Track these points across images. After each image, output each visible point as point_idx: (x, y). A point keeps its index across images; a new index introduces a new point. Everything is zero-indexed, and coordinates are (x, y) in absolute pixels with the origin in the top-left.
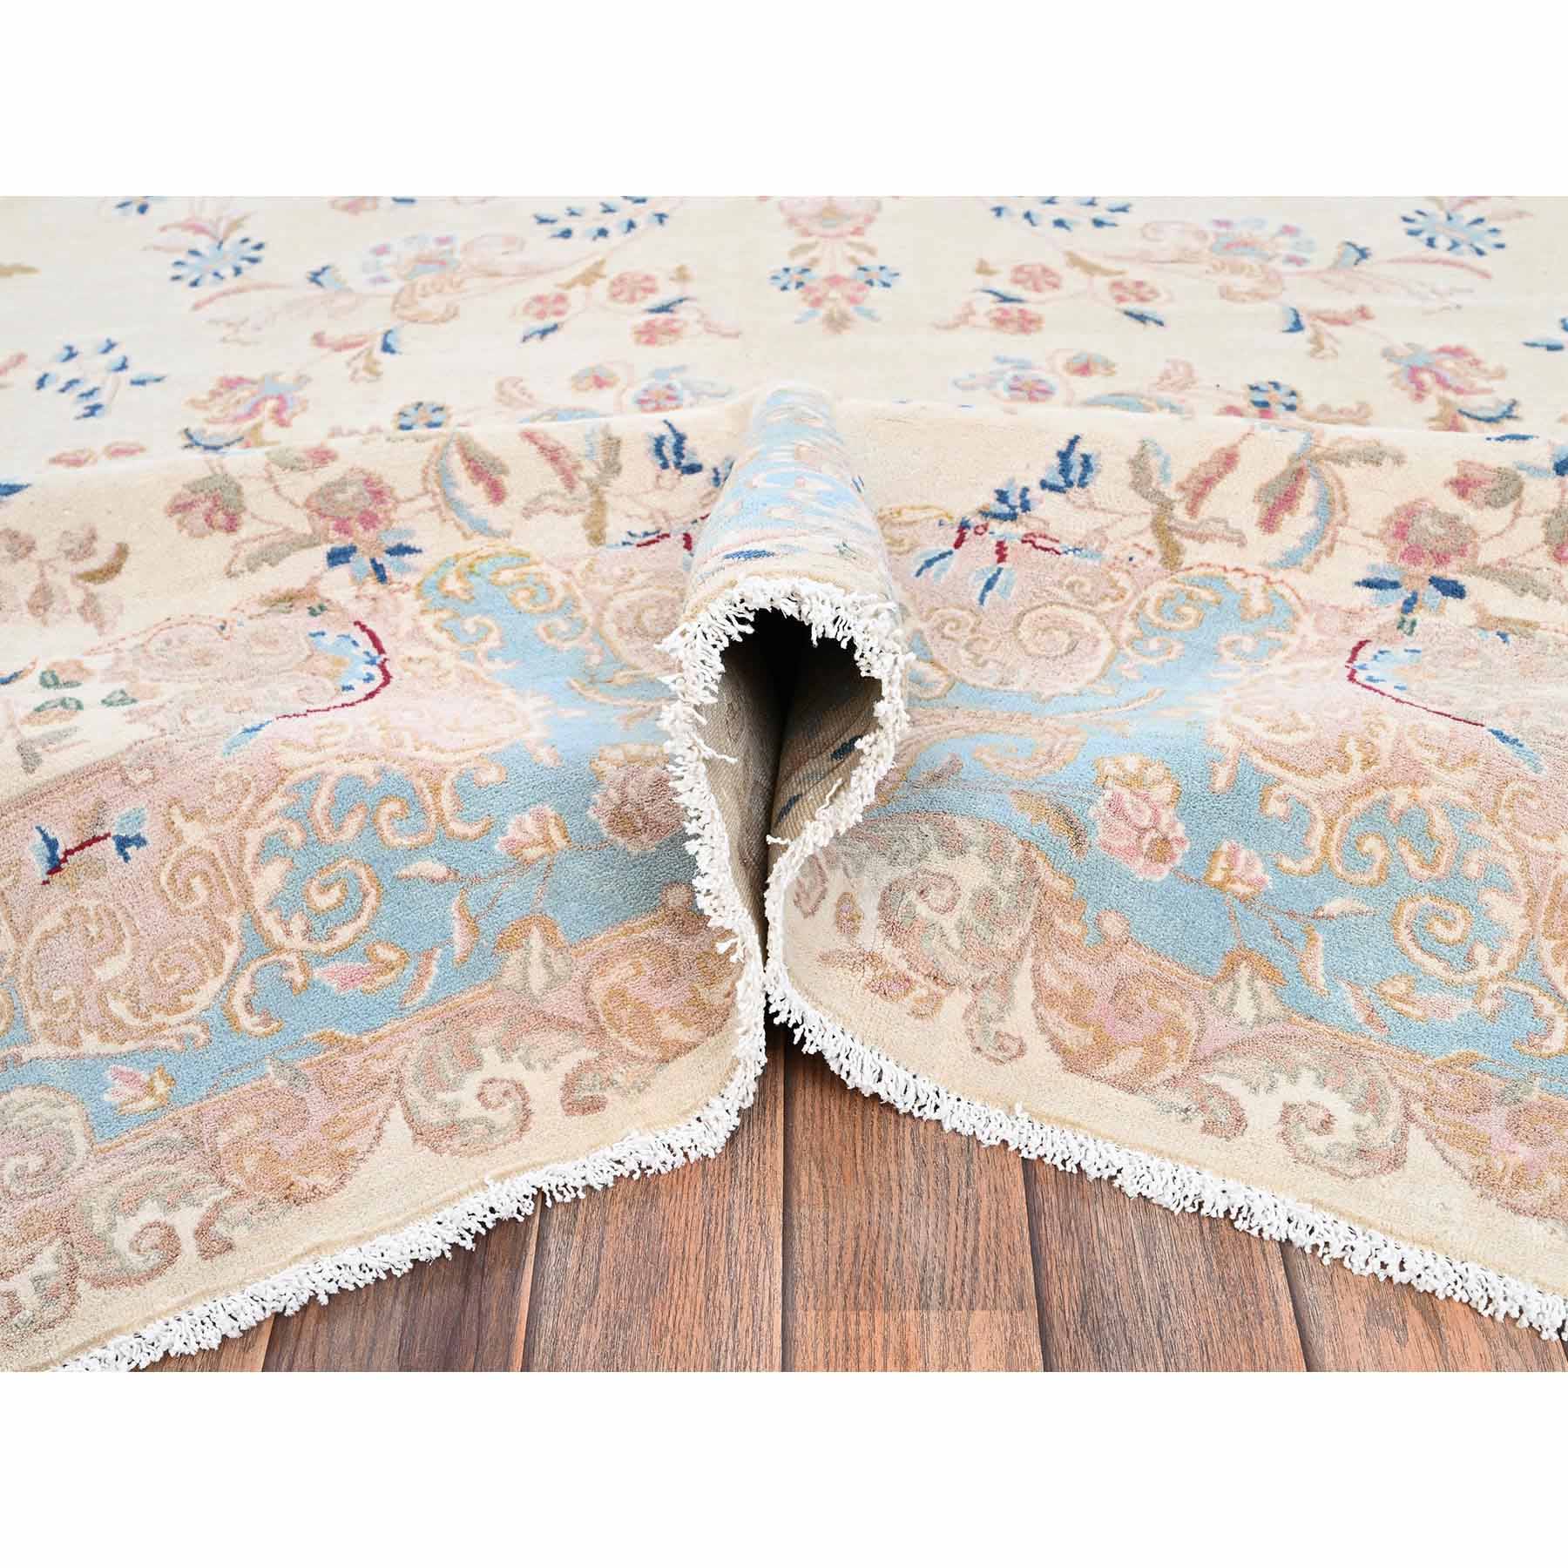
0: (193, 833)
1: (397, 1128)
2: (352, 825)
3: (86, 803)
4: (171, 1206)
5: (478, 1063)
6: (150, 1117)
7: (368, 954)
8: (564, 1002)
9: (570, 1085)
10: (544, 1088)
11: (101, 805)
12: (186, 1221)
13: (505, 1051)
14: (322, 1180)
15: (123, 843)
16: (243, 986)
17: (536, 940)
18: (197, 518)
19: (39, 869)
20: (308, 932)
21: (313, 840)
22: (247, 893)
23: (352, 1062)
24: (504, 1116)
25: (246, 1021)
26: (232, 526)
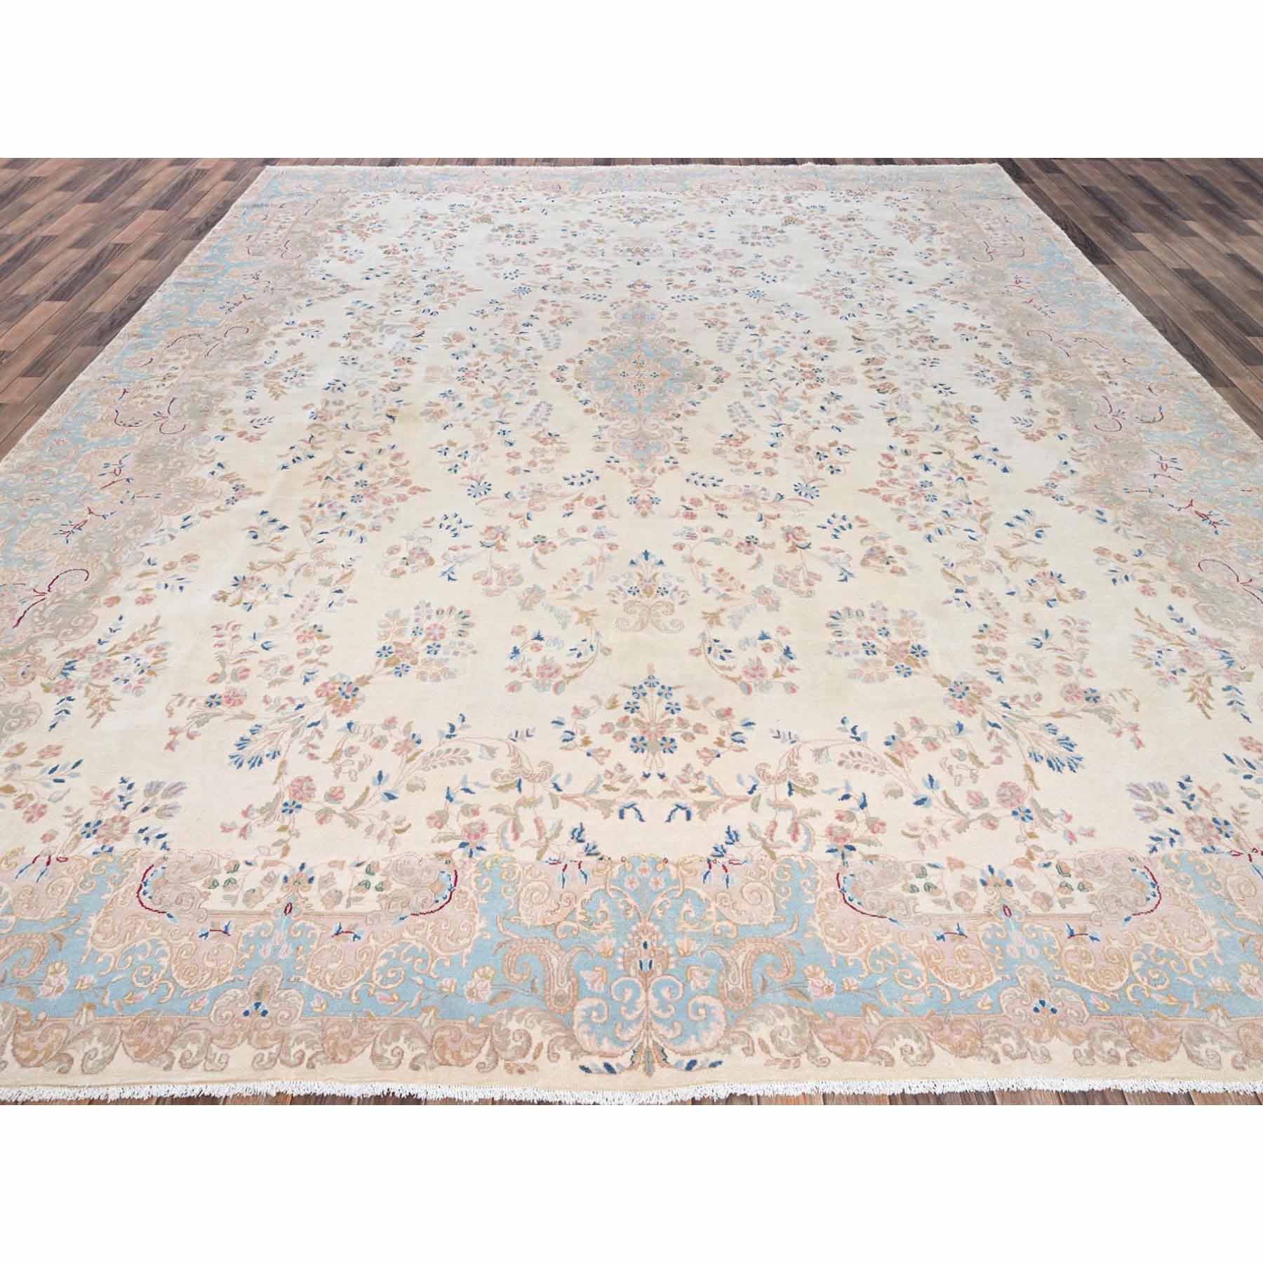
0: (372, 942)
1: (368, 1050)
2: (408, 960)
3: (353, 922)
4: (307, 1047)
5: (398, 1039)
6: (317, 1015)
7: (391, 995)
8: (428, 1034)
9: (415, 1059)
10: (408, 1056)
11: (356, 925)
12: (309, 1053)
13: (407, 1039)
14: (344, 1058)
15: (355, 936)
16: (358, 988)
17: (432, 1012)
18: (433, 822)
19: (334, 932)
20: (381, 982)
21: (398, 958)
22: (373, 964)
23: (370, 1023)
24: (394, 1060)
25: (353, 997)
26: (440, 828)
